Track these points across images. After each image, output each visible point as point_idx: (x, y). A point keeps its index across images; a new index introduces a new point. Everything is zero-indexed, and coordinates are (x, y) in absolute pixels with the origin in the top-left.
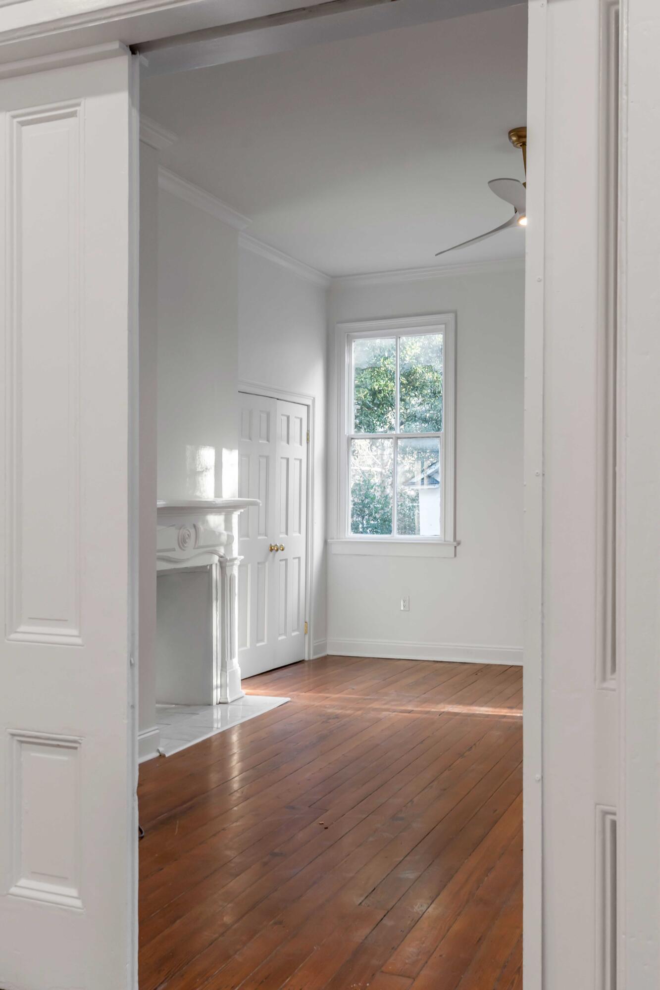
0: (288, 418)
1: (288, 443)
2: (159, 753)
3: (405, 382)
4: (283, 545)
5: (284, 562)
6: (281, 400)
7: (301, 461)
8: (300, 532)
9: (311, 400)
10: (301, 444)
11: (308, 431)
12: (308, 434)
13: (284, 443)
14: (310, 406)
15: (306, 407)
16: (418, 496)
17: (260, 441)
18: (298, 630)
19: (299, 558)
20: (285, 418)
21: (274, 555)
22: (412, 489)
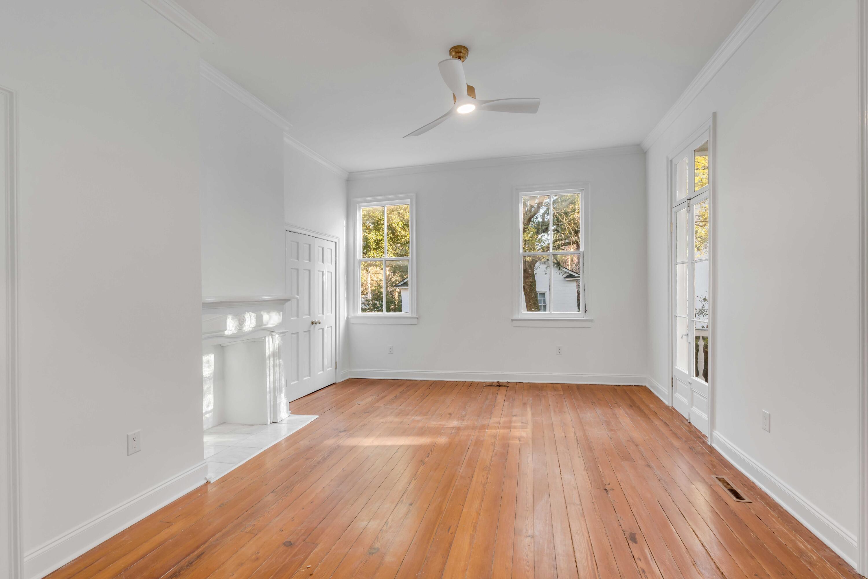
0: (323, 248)
1: (323, 262)
2: (207, 480)
3: (392, 236)
4: (320, 320)
5: (321, 330)
6: (317, 238)
7: (331, 273)
8: (331, 313)
9: (337, 240)
10: (331, 264)
11: (335, 256)
12: (336, 258)
13: (321, 263)
14: (336, 242)
15: (335, 243)
16: (401, 291)
17: (304, 261)
18: (332, 367)
19: (331, 327)
20: (321, 249)
21: (314, 327)
22: (399, 288)
